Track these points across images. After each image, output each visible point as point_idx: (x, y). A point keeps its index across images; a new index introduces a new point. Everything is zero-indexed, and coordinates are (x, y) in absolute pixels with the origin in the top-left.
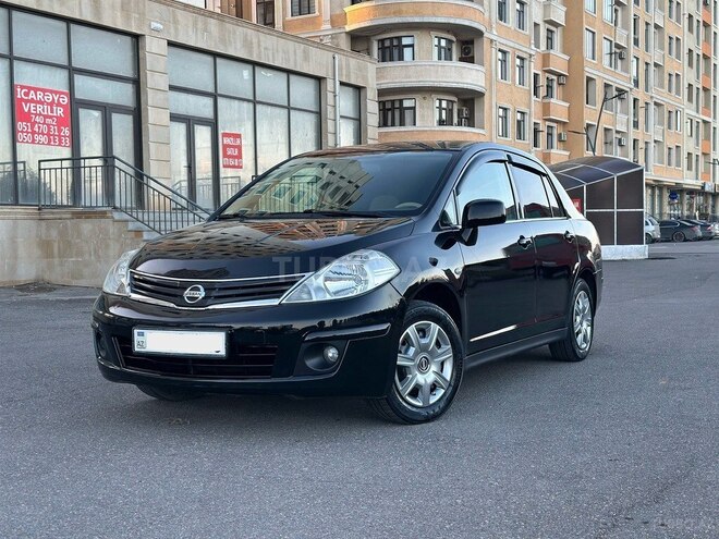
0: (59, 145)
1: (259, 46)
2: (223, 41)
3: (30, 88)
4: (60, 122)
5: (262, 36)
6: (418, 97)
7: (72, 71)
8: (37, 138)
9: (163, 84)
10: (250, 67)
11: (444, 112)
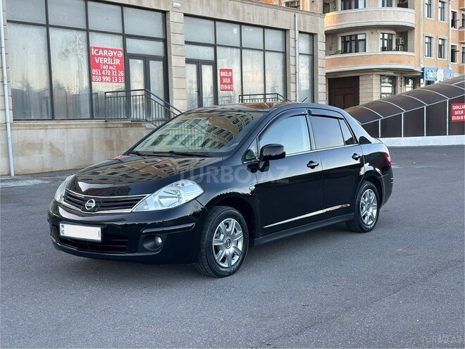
0: (118, 82)
1: (244, 12)
2: (220, 11)
3: (99, 49)
4: (118, 68)
5: (246, 6)
6: (368, 32)
7: (125, 36)
8: (104, 78)
9: (181, 40)
10: (238, 26)
11: (386, 41)
